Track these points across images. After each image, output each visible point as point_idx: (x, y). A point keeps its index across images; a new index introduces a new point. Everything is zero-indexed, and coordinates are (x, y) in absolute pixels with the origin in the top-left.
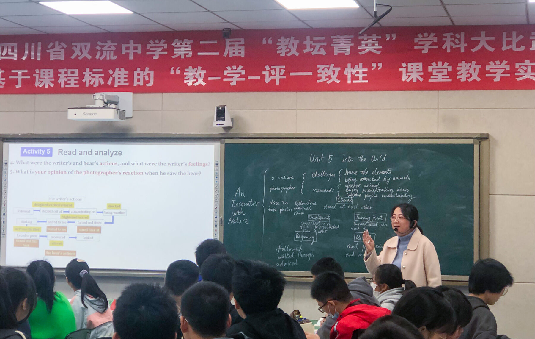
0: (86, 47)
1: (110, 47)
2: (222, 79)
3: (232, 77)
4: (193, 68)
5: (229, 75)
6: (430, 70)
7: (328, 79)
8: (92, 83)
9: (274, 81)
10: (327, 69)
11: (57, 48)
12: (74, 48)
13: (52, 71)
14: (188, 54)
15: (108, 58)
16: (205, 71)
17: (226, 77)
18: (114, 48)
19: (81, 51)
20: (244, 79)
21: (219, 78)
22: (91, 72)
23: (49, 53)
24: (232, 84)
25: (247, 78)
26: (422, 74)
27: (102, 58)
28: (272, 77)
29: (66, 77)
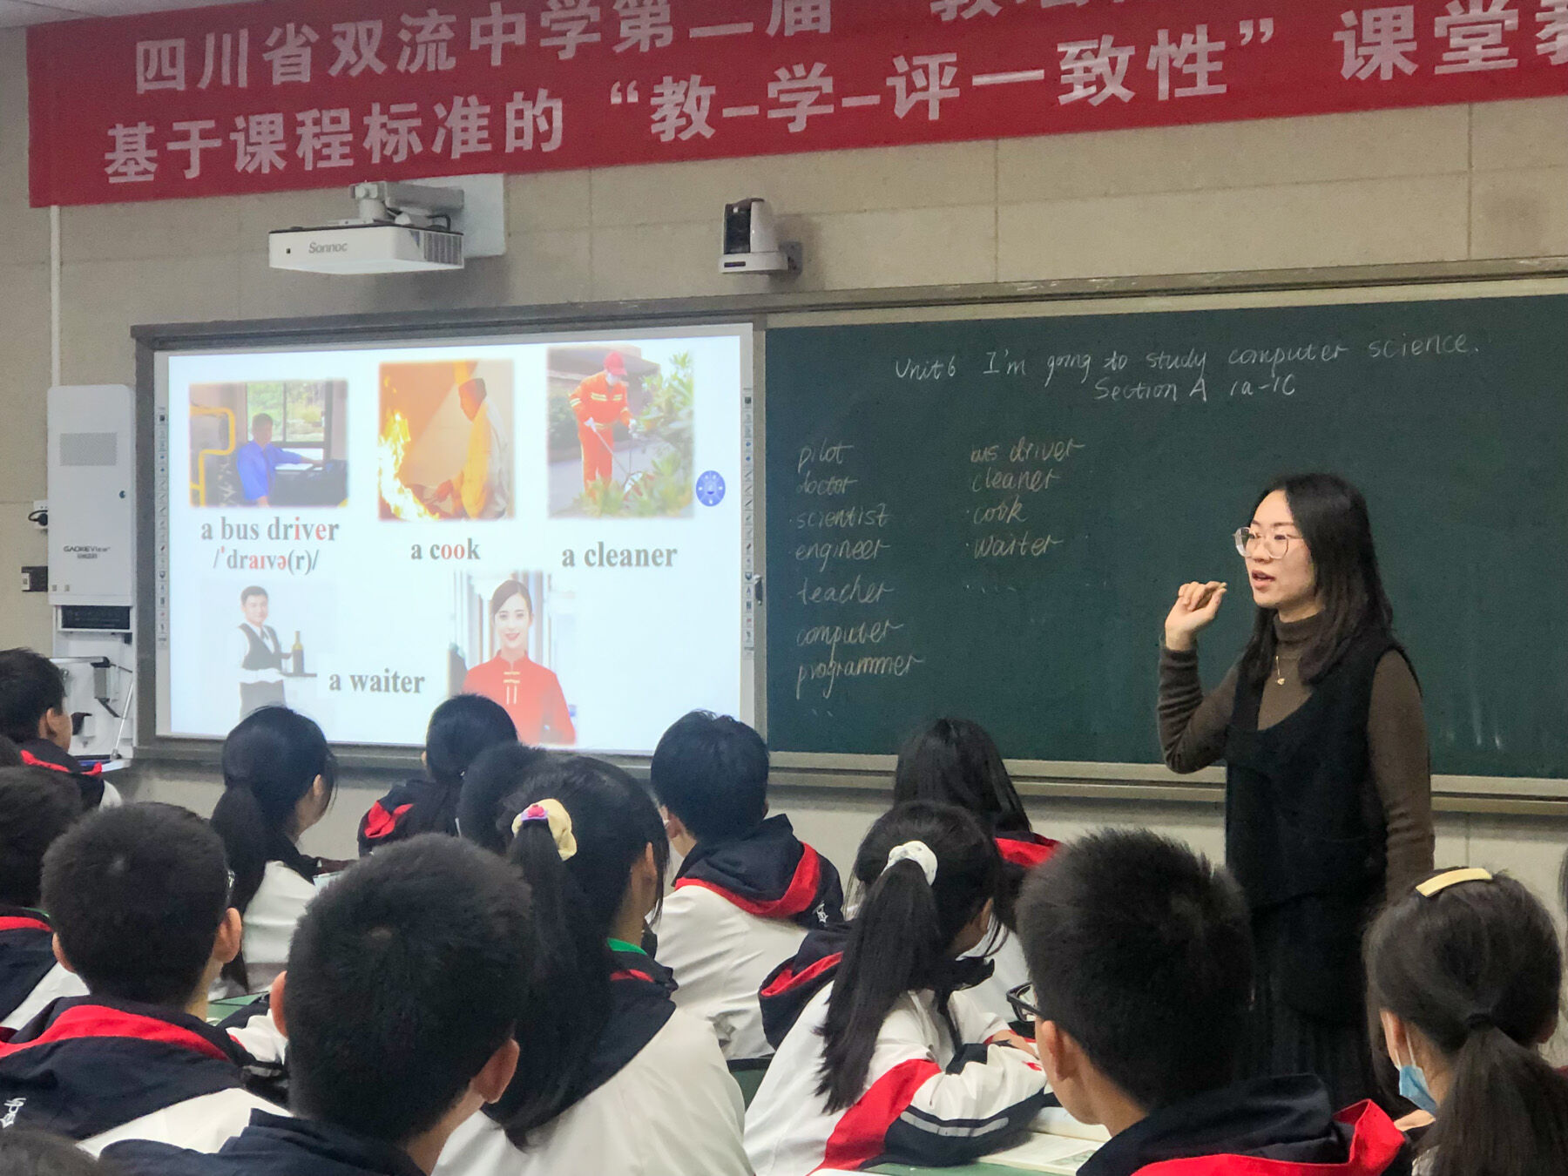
0: (370, 33)
1: (436, 30)
2: (763, 111)
3: (794, 105)
4: (676, 81)
5: (784, 98)
6: (1439, 31)
7: (1093, 89)
8: (388, 152)
9: (923, 106)
10: (1089, 53)
11: (292, 46)
12: (337, 42)
13: (279, 118)
14: (660, 36)
15: (431, 67)
16: (712, 90)
17: (776, 104)
18: (446, 33)
19: (357, 49)
20: (829, 109)
21: (754, 110)
22: (386, 117)
23: (271, 62)
24: (794, 128)
25: (837, 103)
26: (1412, 47)
27: (414, 69)
28: (917, 97)
29: (316, 136)
